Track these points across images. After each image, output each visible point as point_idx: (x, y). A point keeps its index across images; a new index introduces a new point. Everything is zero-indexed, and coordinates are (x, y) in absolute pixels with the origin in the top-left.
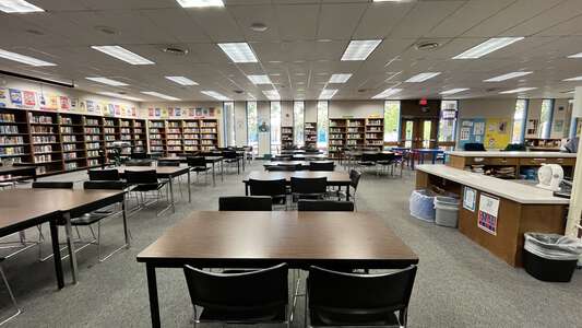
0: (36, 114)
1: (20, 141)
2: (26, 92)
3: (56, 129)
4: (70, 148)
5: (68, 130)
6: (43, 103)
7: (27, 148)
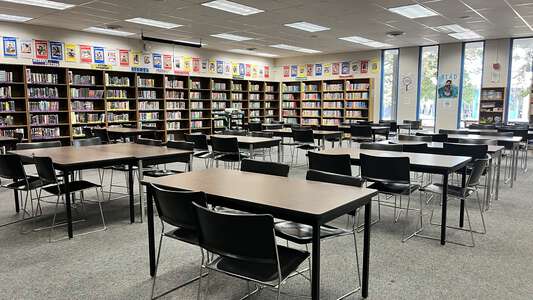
0: (171, 78)
1: (157, 106)
2: (165, 56)
3: (186, 94)
4: (197, 115)
5: (197, 96)
6: (178, 66)
7: (161, 114)
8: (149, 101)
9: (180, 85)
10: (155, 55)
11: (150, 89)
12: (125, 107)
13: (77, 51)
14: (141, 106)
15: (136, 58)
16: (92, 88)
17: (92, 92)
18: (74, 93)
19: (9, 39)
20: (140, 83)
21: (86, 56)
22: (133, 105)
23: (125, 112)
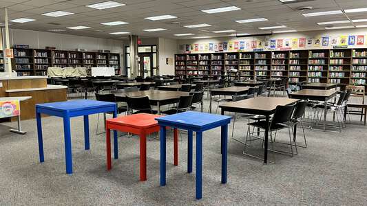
0: (276, 53)
1: (266, 68)
2: (278, 40)
3: (287, 61)
4: (294, 74)
5: (295, 62)
6: (287, 45)
7: (268, 73)
8: (261, 66)
9: (282, 56)
10: (271, 41)
11: (263, 60)
12: (249, 68)
13: (233, 45)
14: (257, 68)
15: (260, 44)
16: (234, 60)
17: (233, 62)
18: (227, 63)
19: (210, 44)
20: (257, 56)
21: (237, 46)
22: (252, 68)
23: (248, 71)
